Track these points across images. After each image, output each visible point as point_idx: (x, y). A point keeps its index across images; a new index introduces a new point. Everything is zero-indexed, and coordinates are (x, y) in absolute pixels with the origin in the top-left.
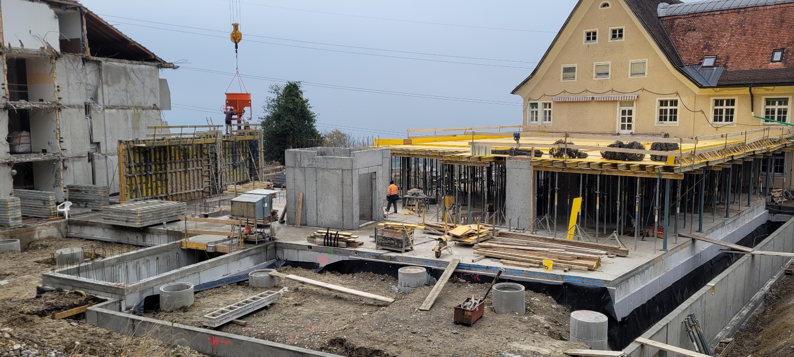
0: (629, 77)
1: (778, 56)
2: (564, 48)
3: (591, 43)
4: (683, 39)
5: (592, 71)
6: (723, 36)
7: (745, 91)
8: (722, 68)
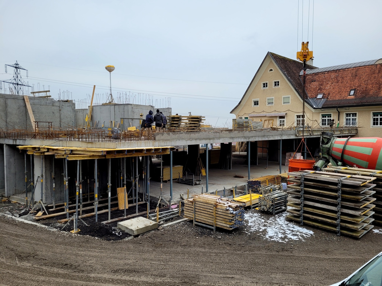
0: (283, 104)
1: (352, 93)
3: (265, 88)
4: (309, 86)
5: (266, 102)
6: (328, 84)
7: (335, 110)
8: (326, 99)
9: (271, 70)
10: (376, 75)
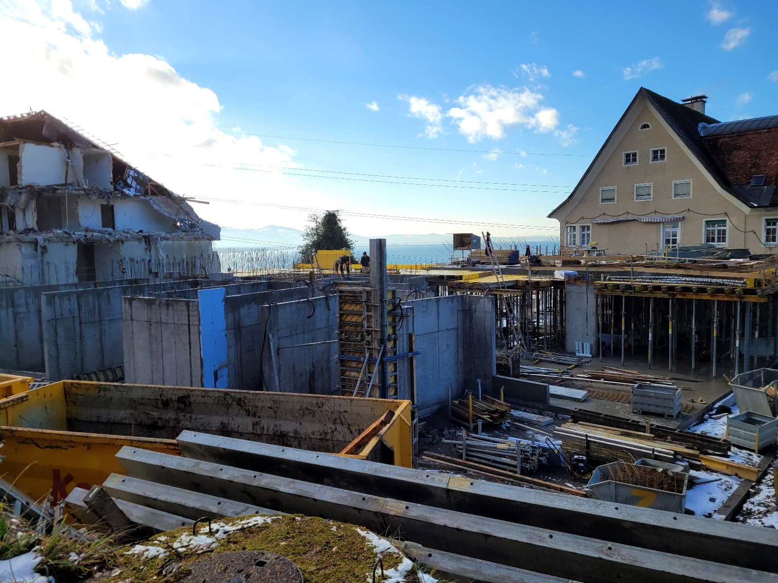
0: (673, 198)
2: (602, 170)
3: (631, 165)
4: (728, 159)
5: (633, 193)
6: (772, 154)
9: (646, 126)
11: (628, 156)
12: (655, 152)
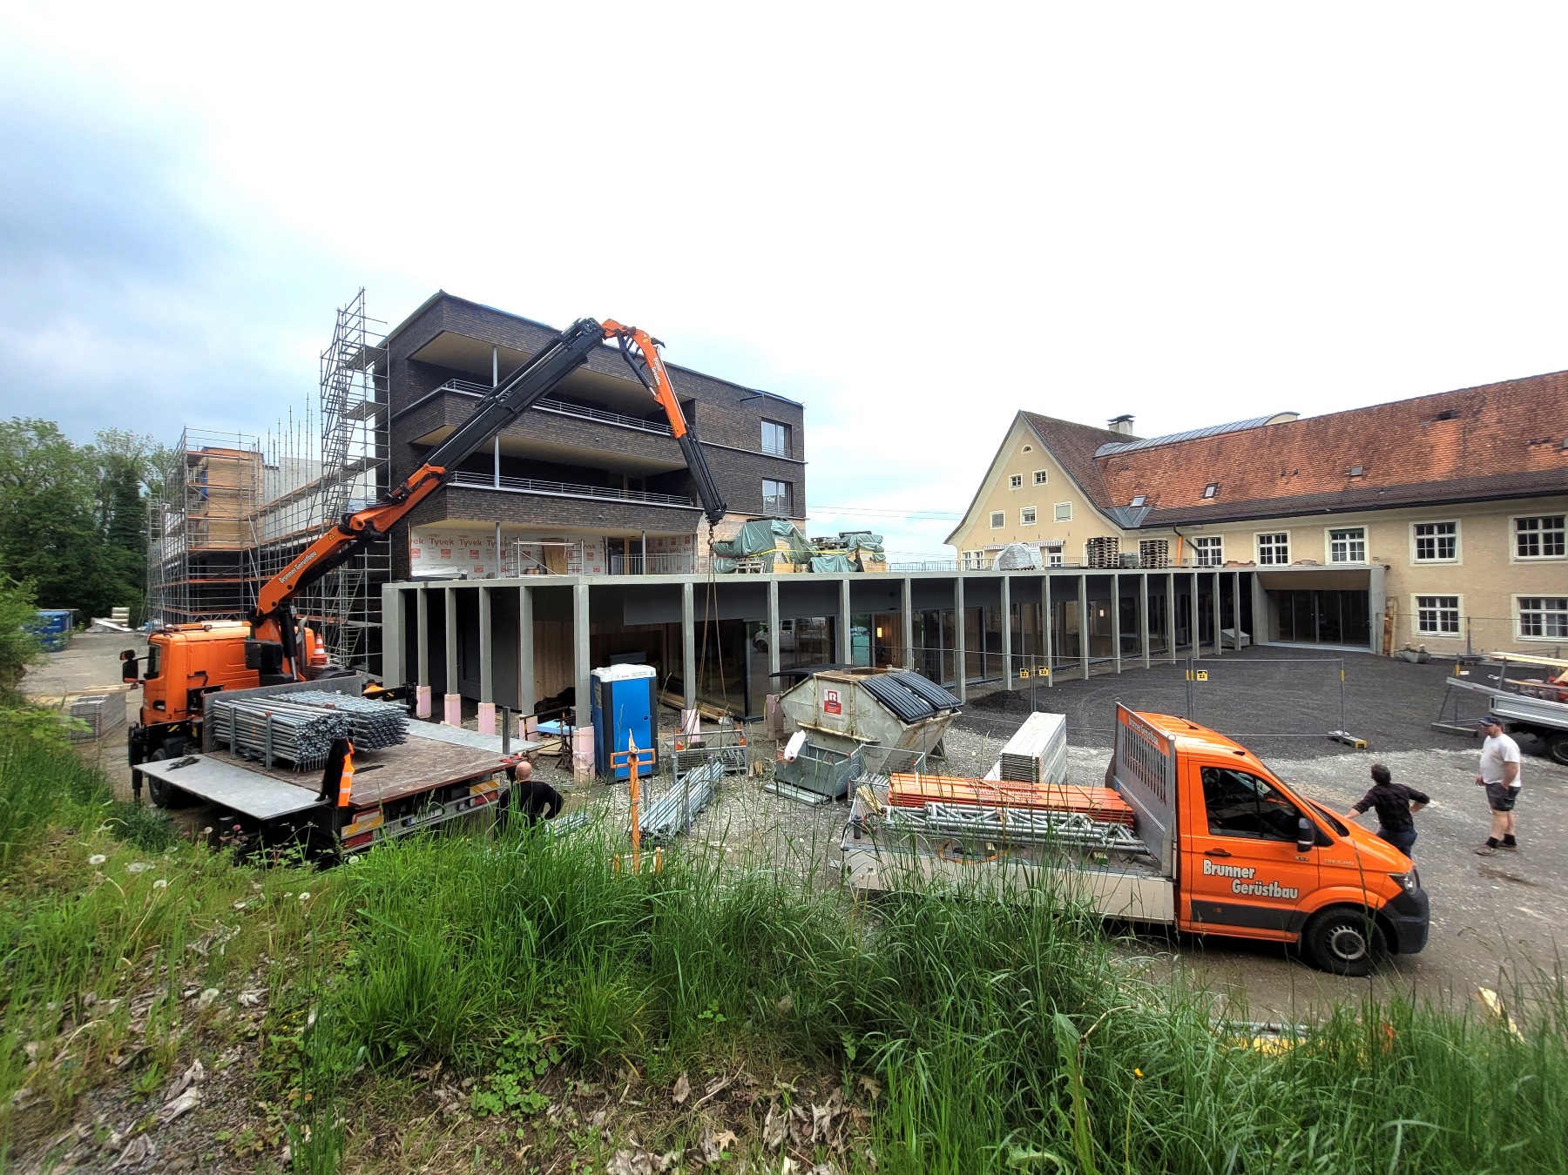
0: (1055, 521)
1: (1210, 491)
2: (990, 496)
3: (1017, 488)
4: (1115, 479)
5: (1020, 516)
6: (1155, 474)
7: (1170, 532)
8: (1149, 508)
9: (1028, 449)
10: (1266, 451)
11: (1014, 479)
12: (1038, 475)
